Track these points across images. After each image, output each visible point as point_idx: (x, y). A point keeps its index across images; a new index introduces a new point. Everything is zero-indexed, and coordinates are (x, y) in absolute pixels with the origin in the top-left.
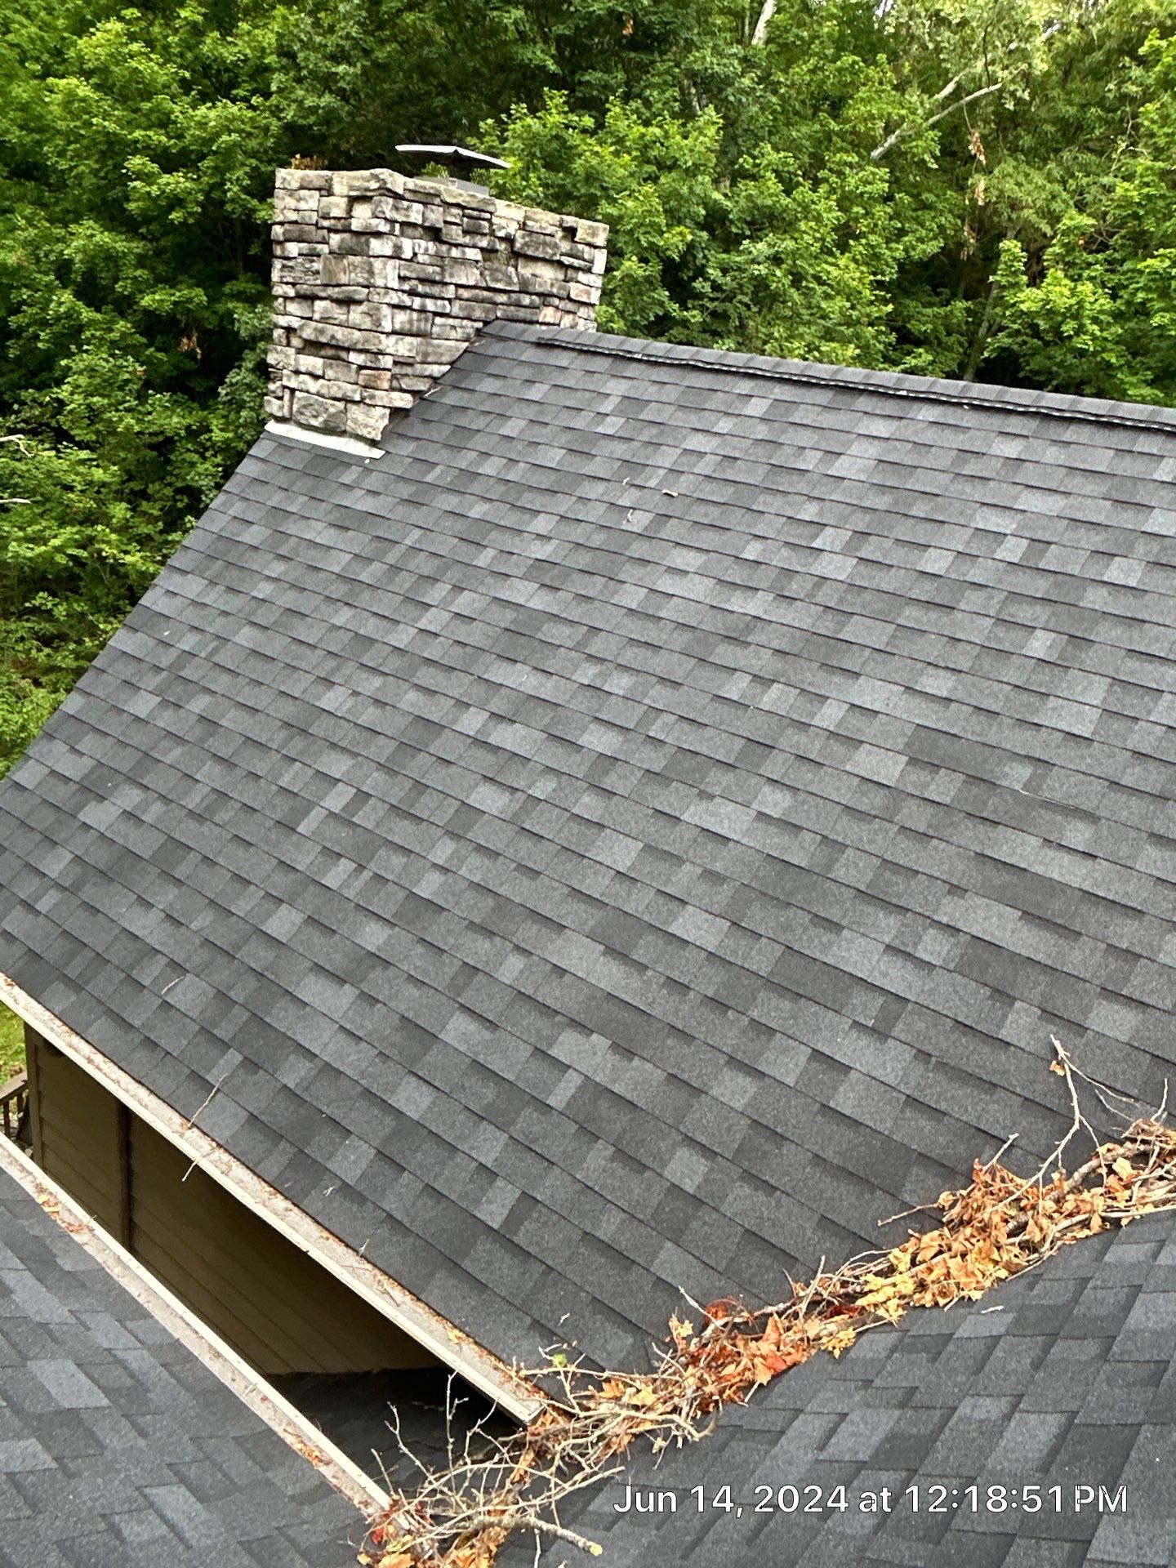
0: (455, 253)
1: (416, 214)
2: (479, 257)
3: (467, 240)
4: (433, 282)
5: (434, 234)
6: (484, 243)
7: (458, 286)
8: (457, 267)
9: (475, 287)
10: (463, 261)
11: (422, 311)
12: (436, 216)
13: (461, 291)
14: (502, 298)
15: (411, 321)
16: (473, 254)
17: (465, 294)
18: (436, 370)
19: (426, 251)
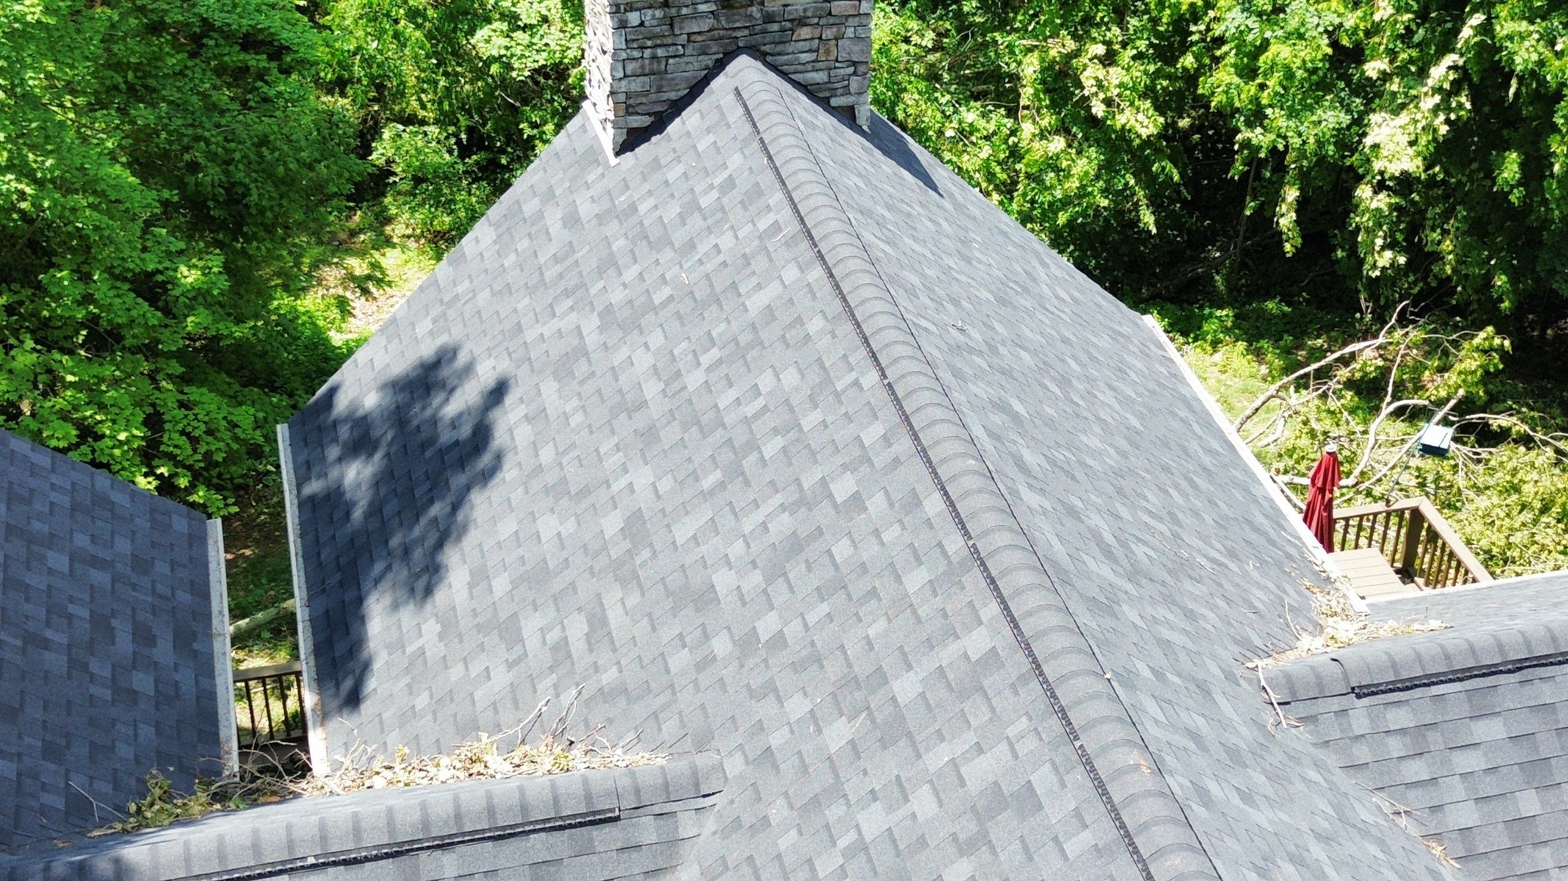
0: (684, 11)
2: (713, 8)
4: (663, 37)
7: (688, 34)
8: (688, 21)
9: (710, 31)
10: (696, 16)
11: (654, 57)
13: (693, 38)
14: (739, 34)
15: (642, 67)
16: (706, 7)
17: (699, 38)
18: (673, 96)
19: (653, 17)
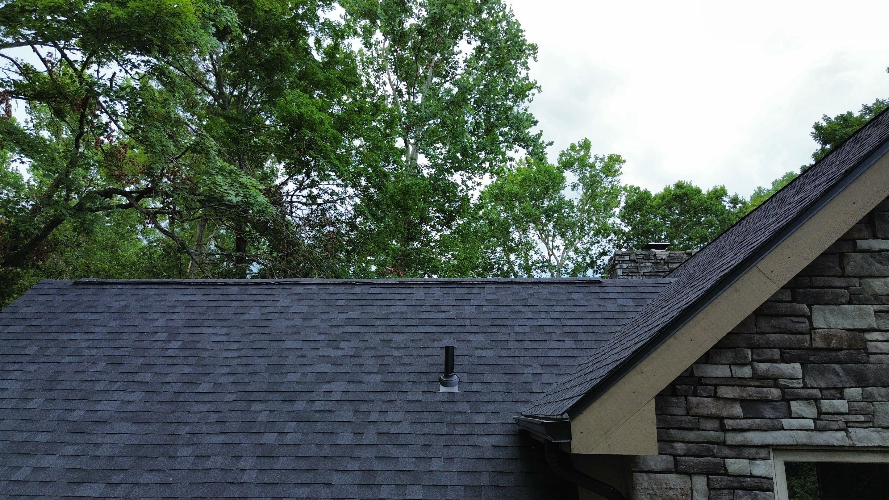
0: (642, 265)
1: (627, 258)
2: (651, 265)
3: (646, 261)
4: (635, 272)
5: (634, 261)
6: (653, 261)
8: (642, 268)
9: (650, 272)
10: (645, 266)
12: (633, 257)
16: (648, 264)
17: (647, 274)
19: (631, 266)
